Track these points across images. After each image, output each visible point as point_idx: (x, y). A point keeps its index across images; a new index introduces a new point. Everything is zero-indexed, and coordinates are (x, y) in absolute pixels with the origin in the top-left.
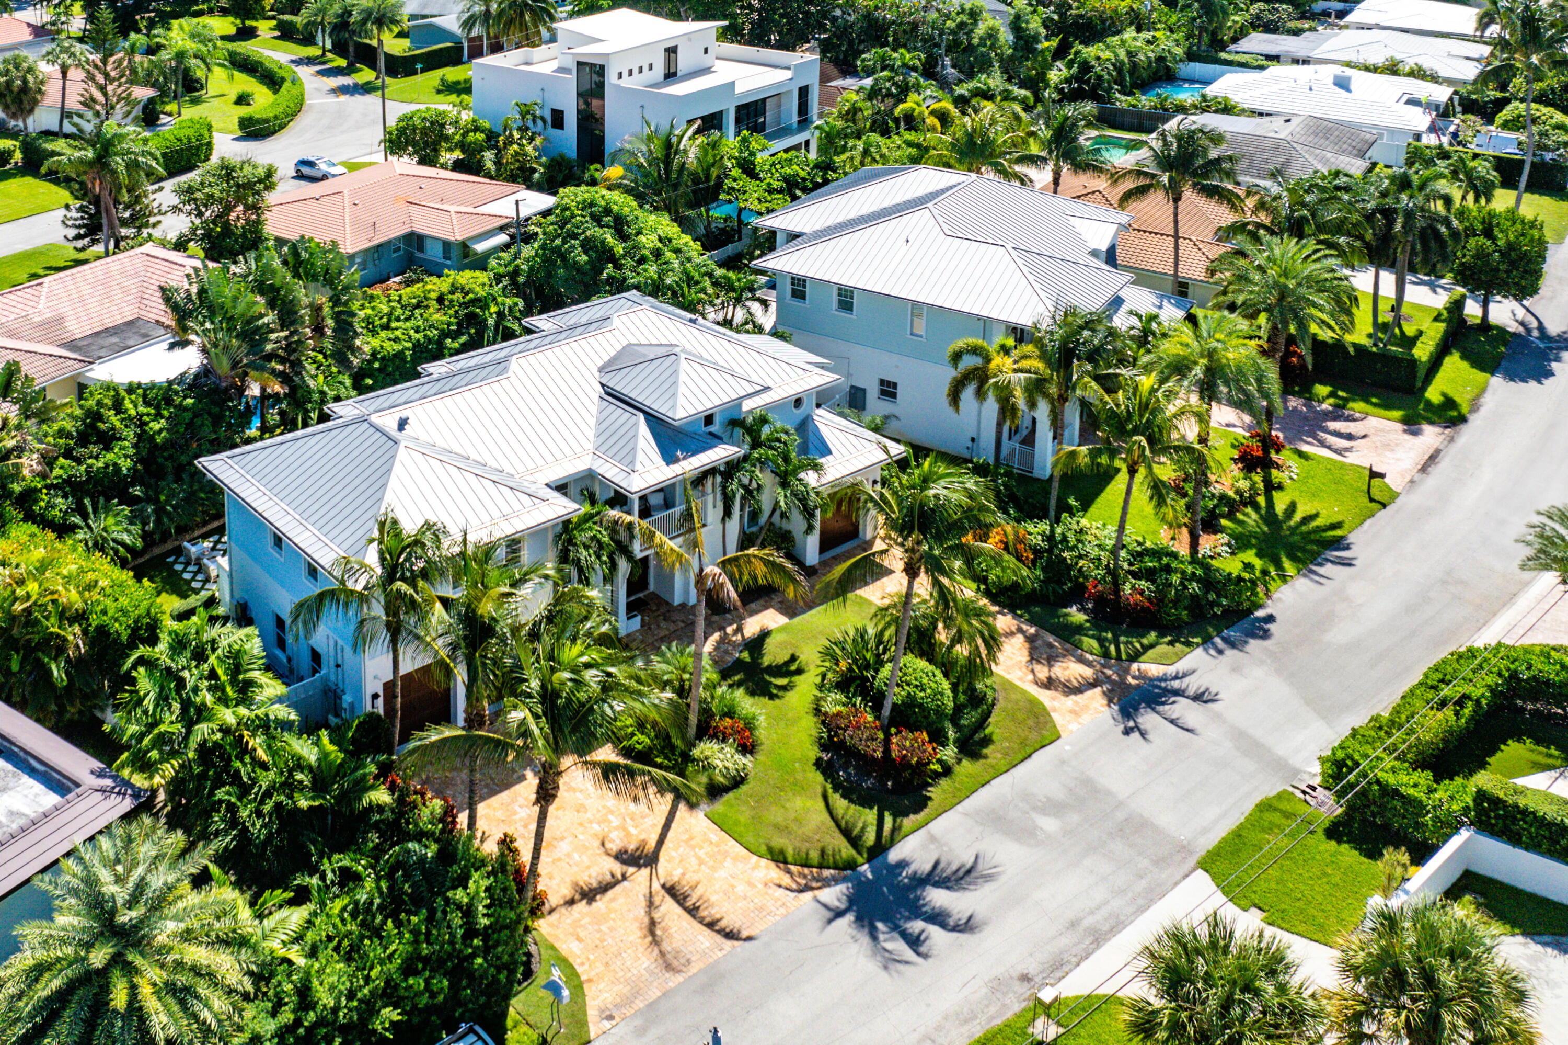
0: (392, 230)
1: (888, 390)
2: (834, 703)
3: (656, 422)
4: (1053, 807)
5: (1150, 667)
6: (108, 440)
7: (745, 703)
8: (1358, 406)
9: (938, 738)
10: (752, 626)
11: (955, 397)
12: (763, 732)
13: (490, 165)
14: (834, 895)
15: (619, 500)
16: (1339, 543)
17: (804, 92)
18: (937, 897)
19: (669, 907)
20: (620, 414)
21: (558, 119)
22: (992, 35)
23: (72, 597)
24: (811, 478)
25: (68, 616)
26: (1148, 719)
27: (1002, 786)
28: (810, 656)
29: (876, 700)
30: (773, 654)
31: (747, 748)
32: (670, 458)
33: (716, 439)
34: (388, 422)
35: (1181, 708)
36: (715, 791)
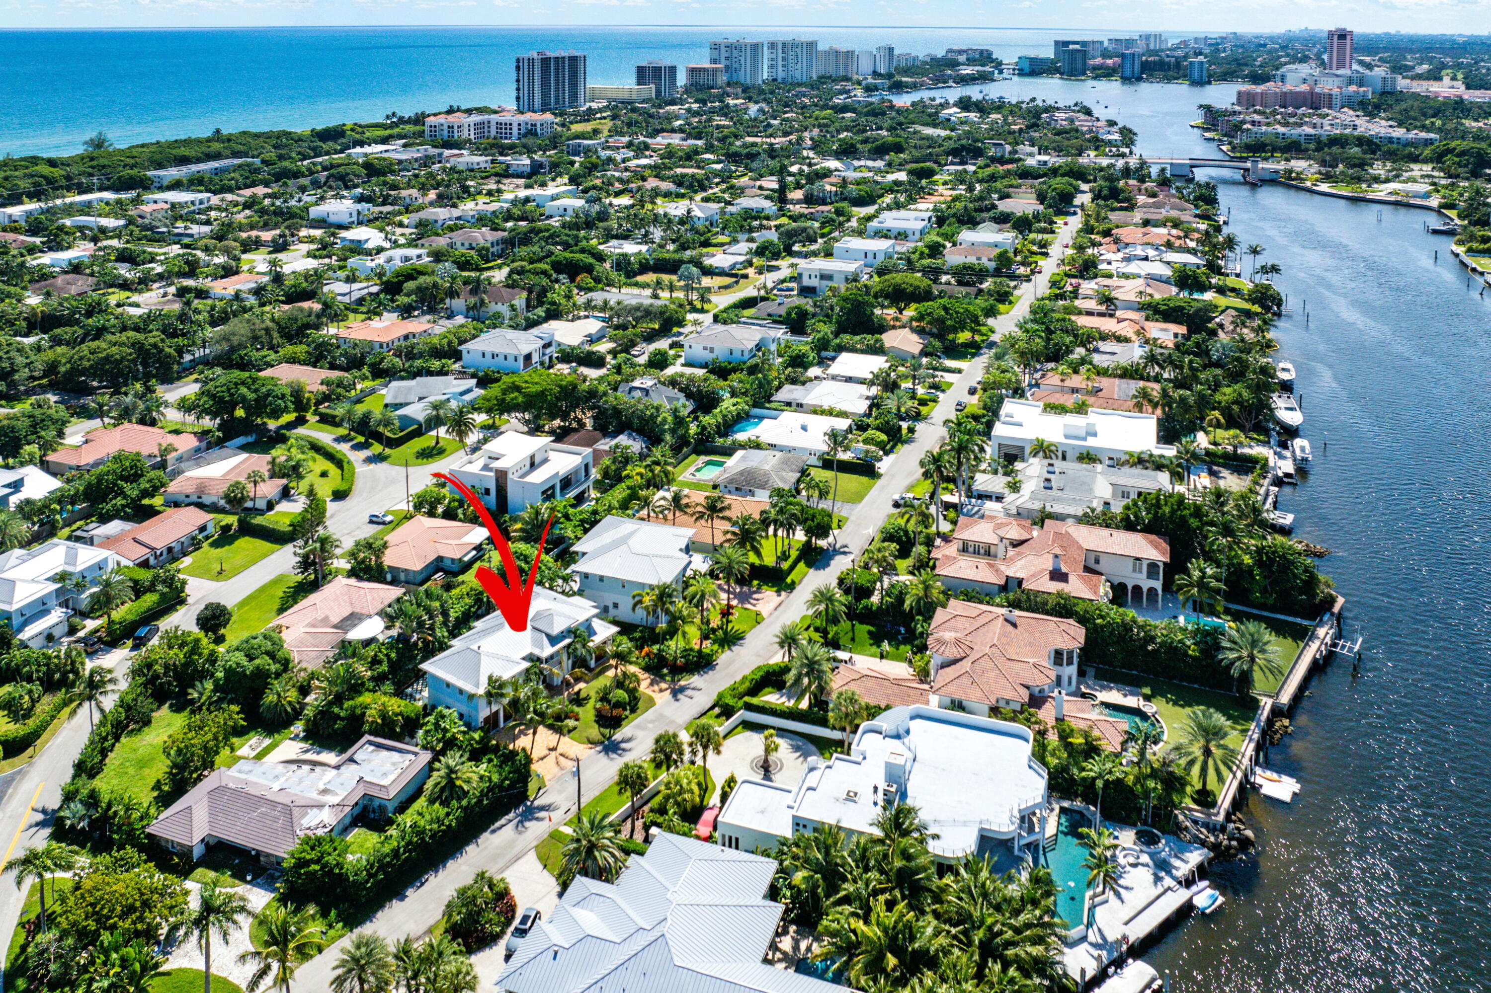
0: (432, 557)
1: (616, 606)
2: (599, 705)
3: (548, 636)
4: (652, 722)
5: (682, 683)
6: (380, 662)
7: (576, 709)
8: (765, 587)
9: (625, 709)
10: (576, 689)
11: (634, 609)
12: (581, 716)
13: (461, 516)
14: (599, 748)
15: (539, 659)
16: (742, 638)
17: (586, 466)
18: (623, 745)
19: (561, 759)
20: (538, 634)
21: (487, 492)
22: (665, 420)
23: (398, 710)
24: (591, 644)
25: (397, 715)
26: (680, 696)
27: (640, 719)
28: (593, 694)
29: (609, 702)
30: (583, 695)
31: (577, 720)
32: (553, 645)
33: (564, 638)
34: (475, 647)
35: (689, 692)
36: (570, 731)
